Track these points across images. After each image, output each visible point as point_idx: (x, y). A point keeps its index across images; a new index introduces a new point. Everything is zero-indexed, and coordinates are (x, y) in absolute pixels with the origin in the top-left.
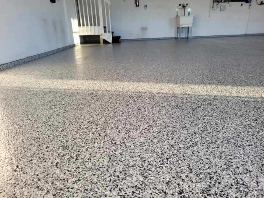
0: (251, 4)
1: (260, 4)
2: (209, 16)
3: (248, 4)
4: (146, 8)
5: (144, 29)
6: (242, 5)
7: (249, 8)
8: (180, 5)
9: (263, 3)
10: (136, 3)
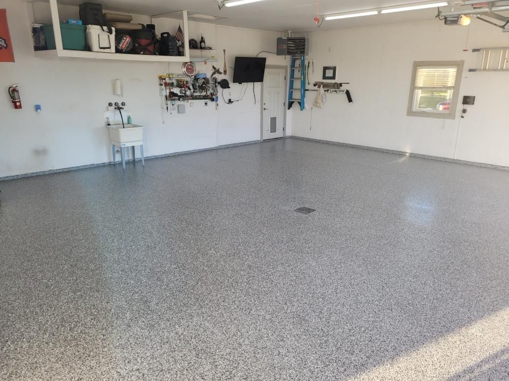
0: (218, 102)
1: (228, 102)
2: (163, 123)
3: (214, 103)
4: (39, 110)
5: (40, 153)
6: (206, 104)
7: (216, 109)
8: (110, 104)
9: (232, 101)
10: (15, 103)
